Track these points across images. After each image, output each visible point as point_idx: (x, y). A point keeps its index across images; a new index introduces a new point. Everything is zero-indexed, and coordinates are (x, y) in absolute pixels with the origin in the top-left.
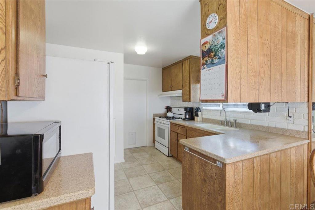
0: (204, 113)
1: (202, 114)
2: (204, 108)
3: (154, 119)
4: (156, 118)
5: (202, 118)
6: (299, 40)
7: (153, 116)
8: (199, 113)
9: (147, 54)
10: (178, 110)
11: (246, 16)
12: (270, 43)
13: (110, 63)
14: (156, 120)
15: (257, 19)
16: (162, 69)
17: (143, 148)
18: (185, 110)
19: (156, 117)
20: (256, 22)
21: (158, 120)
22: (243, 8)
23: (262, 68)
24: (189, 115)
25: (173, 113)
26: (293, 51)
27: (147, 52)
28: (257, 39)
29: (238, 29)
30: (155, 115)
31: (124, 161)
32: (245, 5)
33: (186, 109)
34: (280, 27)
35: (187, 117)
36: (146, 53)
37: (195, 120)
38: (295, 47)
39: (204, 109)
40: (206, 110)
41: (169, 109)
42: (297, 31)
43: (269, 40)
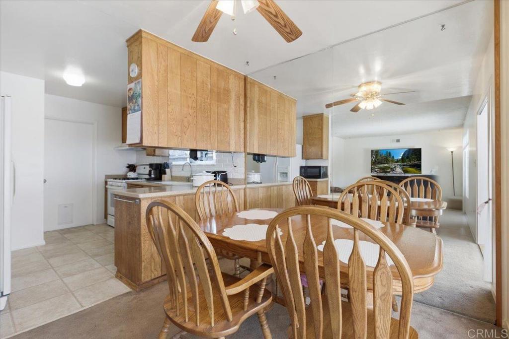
0: (173, 170)
1: (171, 172)
2: (174, 163)
3: (106, 183)
4: (108, 180)
5: (172, 176)
6: (233, 96)
7: (106, 178)
8: (167, 170)
9: (85, 87)
10: (144, 168)
11: (166, 71)
12: (196, 97)
13: (6, 98)
14: (108, 183)
15: (179, 74)
16: (121, 109)
17: (86, 227)
18: (150, 167)
19: (109, 178)
20: (179, 77)
21: (111, 183)
22: (161, 63)
23: (186, 117)
24: (155, 174)
25: (136, 173)
26: (225, 106)
27: (85, 83)
28: (179, 93)
29: (156, 83)
30: (108, 177)
31: (43, 243)
32: (164, 61)
33: (151, 165)
34: (209, 84)
35: (153, 176)
36: (83, 85)
37: (163, 179)
38: (228, 102)
39: (173, 165)
40: (176, 165)
41: (132, 168)
42: (230, 88)
43: (195, 94)
